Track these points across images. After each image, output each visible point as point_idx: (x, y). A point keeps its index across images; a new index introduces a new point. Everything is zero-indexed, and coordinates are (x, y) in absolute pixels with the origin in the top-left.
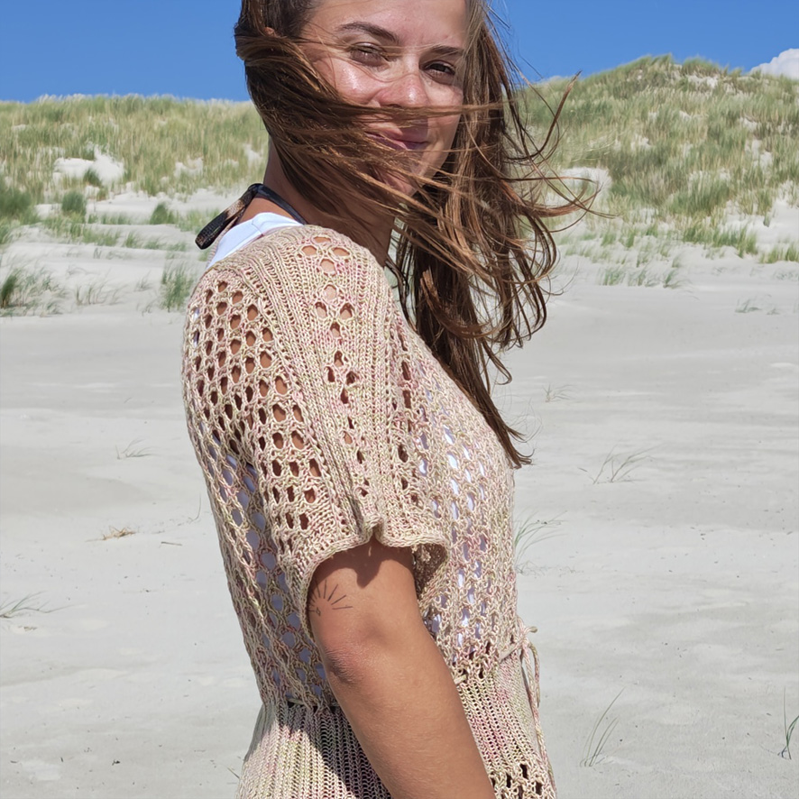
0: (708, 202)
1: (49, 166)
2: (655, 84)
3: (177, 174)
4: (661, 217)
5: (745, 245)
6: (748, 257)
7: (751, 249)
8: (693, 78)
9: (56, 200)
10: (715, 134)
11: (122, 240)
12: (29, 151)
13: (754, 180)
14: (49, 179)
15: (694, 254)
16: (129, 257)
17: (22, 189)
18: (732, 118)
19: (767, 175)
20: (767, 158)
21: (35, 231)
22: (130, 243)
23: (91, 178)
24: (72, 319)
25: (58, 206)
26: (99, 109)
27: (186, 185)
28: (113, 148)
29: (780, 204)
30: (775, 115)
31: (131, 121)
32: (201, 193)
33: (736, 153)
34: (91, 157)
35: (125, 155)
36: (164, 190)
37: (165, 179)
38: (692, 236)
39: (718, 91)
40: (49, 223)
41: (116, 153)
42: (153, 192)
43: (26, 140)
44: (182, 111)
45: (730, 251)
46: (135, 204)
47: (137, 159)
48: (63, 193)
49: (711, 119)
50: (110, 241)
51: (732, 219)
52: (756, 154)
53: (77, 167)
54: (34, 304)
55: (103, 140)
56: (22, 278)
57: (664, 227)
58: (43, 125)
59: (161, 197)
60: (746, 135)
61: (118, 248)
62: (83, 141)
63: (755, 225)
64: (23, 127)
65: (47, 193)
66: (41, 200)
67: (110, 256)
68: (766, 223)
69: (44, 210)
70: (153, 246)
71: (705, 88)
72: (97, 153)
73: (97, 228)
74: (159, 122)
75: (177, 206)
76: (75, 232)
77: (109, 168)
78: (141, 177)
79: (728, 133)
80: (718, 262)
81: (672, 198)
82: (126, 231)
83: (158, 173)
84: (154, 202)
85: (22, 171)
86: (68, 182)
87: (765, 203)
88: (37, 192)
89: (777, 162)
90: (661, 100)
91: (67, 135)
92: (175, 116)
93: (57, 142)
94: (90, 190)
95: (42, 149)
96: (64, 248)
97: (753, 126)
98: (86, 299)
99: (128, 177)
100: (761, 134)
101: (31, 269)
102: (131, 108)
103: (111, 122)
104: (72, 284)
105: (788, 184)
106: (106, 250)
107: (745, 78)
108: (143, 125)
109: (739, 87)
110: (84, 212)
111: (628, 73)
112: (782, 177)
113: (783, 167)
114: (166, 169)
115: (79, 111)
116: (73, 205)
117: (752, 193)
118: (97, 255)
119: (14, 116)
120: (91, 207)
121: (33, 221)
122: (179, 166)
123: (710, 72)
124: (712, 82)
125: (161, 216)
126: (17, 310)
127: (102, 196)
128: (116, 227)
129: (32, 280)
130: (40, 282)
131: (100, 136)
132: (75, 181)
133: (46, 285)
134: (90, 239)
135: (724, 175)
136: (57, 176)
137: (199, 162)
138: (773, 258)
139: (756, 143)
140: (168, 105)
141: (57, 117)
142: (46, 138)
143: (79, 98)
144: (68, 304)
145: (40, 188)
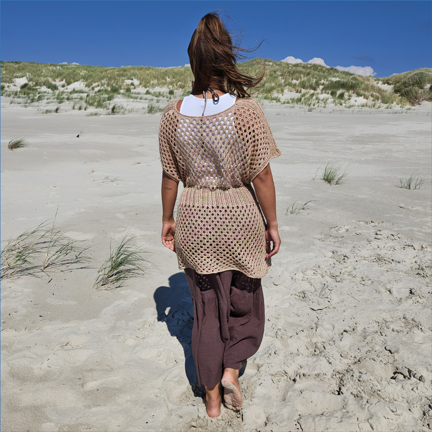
0: (270, 90)
1: (123, 81)
2: (258, 64)
3: (151, 83)
4: (259, 94)
5: (277, 100)
6: (278, 103)
7: (279, 101)
8: (266, 63)
9: (124, 89)
10: (271, 75)
11: (139, 98)
12: (119, 78)
13: (280, 85)
14: (123, 84)
15: (266, 102)
16: (140, 102)
17: (117, 87)
18: (275, 72)
19: (283, 84)
20: (283, 81)
21: (120, 96)
22: (141, 99)
23: (132, 84)
24: (127, 115)
25: (125, 90)
26: (135, 69)
27: (153, 86)
28: (137, 78)
29: (286, 91)
30: (285, 71)
31: (141, 72)
32: (157, 87)
33: (276, 79)
34: (132, 80)
35: (140, 79)
36: (148, 87)
37: (148, 85)
38: (266, 98)
39: (272, 66)
40: (123, 94)
41: (138, 79)
42: (146, 88)
43: (118, 75)
44: (152, 69)
45: (275, 101)
46: (142, 90)
47: (142, 80)
48: (126, 87)
49: (270, 72)
50: (136, 98)
51: (275, 94)
52: (280, 80)
53: (129, 82)
54: (119, 112)
55: (135, 76)
56: (117, 106)
57: (260, 96)
58: (122, 72)
59: (148, 89)
60: (279, 75)
61: (138, 100)
62: (131, 76)
63: (280, 96)
64: (117, 73)
65: (123, 87)
66: (121, 89)
67: (136, 101)
68: (283, 95)
69: (122, 91)
70: (146, 99)
71: (269, 65)
72: (134, 79)
73: (133, 95)
74: (147, 72)
75: (151, 91)
76: (128, 96)
77: (136, 82)
78: (143, 84)
79: (274, 75)
80: (272, 104)
81: (261, 90)
82: (140, 96)
83: (147, 83)
84: (146, 89)
85: (117, 82)
86: (127, 85)
87: (282, 91)
88: (120, 87)
89: (285, 82)
90: (259, 68)
91: (127, 75)
92: (151, 71)
93: (125, 76)
94: (132, 87)
95: (121, 78)
96: (126, 100)
97: (280, 74)
98: (131, 111)
99: (140, 84)
100: (282, 75)
101: (119, 104)
102: (141, 69)
103: (137, 72)
104: (128, 108)
105: (288, 87)
106: (135, 100)
107: (278, 63)
108: (144, 72)
109: (277, 65)
110: (131, 92)
111: (252, 61)
112: (286, 85)
113: (286, 83)
114: (149, 82)
115: (130, 69)
116: (128, 90)
117: (279, 89)
118: (133, 101)
119: (116, 70)
120: (132, 91)
121: (120, 94)
122: (152, 82)
123: (270, 62)
124: (271, 64)
125: (148, 93)
126: (116, 113)
127: (135, 88)
128: (138, 95)
129: (119, 107)
130: (121, 107)
131: (134, 75)
132: (129, 85)
133: (122, 108)
134: (132, 98)
135: (273, 84)
136: (125, 84)
137: (156, 81)
138: (284, 103)
139: (280, 77)
140: (149, 68)
141: (125, 71)
142: (122, 75)
143: (130, 66)
144: (127, 112)
145: (121, 86)
